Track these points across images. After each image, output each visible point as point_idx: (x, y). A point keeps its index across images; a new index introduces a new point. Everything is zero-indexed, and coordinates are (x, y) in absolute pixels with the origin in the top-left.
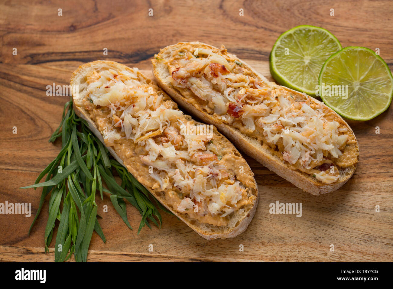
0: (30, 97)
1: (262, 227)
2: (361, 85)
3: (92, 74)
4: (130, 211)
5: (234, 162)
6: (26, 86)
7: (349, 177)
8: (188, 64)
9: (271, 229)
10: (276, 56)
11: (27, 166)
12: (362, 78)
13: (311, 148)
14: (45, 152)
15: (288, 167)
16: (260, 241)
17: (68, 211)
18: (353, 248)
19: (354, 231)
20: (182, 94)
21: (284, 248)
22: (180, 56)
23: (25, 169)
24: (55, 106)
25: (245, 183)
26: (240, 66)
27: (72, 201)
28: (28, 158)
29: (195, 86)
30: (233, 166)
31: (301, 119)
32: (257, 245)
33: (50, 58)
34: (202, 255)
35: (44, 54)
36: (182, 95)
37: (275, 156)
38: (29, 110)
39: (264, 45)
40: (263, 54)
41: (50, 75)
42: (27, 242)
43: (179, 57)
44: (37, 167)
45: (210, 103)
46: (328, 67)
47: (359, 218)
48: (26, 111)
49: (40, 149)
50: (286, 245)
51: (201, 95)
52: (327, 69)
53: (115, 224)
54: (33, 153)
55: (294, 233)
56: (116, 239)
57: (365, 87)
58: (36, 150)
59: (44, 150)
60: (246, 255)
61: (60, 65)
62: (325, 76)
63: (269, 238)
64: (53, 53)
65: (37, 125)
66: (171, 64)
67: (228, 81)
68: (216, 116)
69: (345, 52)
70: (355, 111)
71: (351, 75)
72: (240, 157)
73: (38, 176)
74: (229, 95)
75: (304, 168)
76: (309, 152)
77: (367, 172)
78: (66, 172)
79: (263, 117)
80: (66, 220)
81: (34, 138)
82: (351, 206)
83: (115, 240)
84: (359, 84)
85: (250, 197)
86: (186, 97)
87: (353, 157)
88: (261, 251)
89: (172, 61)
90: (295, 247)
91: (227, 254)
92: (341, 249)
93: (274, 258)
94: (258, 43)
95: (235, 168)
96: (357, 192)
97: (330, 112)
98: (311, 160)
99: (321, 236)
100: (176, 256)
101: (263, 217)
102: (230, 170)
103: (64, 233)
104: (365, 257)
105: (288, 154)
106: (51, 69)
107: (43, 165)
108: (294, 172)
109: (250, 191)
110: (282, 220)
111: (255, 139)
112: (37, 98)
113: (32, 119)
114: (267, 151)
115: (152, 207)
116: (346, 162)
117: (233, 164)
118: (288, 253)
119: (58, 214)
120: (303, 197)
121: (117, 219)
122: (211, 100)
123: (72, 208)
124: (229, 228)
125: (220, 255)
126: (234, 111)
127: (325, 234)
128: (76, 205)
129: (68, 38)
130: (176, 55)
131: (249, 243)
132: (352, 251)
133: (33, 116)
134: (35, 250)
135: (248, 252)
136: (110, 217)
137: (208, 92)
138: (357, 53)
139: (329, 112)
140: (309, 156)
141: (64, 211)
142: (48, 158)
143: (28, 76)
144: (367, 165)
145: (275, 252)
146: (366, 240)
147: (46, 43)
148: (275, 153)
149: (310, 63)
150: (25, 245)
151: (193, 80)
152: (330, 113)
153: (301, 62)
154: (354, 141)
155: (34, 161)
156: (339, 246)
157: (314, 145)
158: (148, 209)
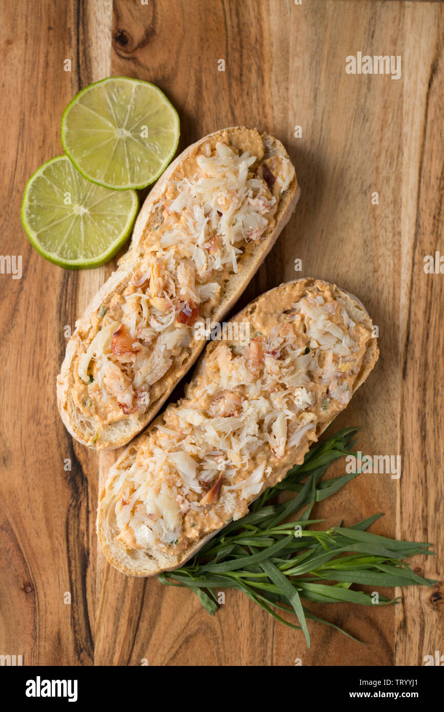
0: (150, 647)
1: (350, 273)
2: (120, 126)
3: (122, 543)
4: (333, 474)
5: (266, 314)
6: (130, 656)
7: (278, 143)
8: (108, 389)
9: (352, 259)
10: (76, 258)
11: (265, 641)
12: (110, 125)
13: (244, 196)
14: (242, 614)
15: (271, 232)
16: (371, 275)
17: (336, 572)
18: (376, 137)
19: (350, 136)
20: (158, 397)
21: (381, 240)
22: (91, 405)
23: (270, 645)
24: (165, 605)
25: (297, 296)
26: (108, 309)
27: (324, 567)
28: (252, 641)
29: (149, 378)
30: (272, 315)
31: (199, 213)
32: (377, 279)
33: (82, 622)
34: (397, 360)
35: (75, 632)
36: (159, 399)
37: (254, 253)
38: (172, 647)
39: (50, 279)
40: (68, 281)
41: (112, 618)
42: (388, 630)
43: (93, 406)
44: (267, 626)
45: (175, 353)
46: (97, 177)
47: (330, 130)
48: (174, 651)
49: (237, 623)
50: (376, 237)
51: (164, 367)
52: (100, 178)
53: (354, 496)
54: (244, 633)
55: (357, 225)
56: (376, 493)
57: (124, 120)
58: (239, 629)
59: (237, 616)
60: (394, 295)
61: (94, 603)
62: (112, 181)
63: (367, 262)
64: (73, 617)
65: (198, 630)
66: (105, 418)
67: (140, 325)
68: (194, 344)
69: (70, 150)
70: (165, 135)
71: (107, 141)
72: (257, 305)
73: (281, 622)
74: (162, 324)
75: (272, 208)
76: (250, 200)
77: (258, 118)
78: (279, 579)
79: (196, 271)
80: (351, 573)
81: (219, 634)
82: (312, 142)
83: (379, 494)
84: (119, 130)
85: (320, 289)
86: (163, 392)
87: (250, 136)
88: (387, 273)
89: (100, 417)
90: (378, 224)
91: (394, 324)
92: (379, 155)
93: (396, 253)
94: (47, 288)
95: (275, 312)
96: (289, 134)
97: (179, 169)
98: (262, 197)
99: (360, 184)
100: (400, 399)
101: (334, 273)
102: (279, 321)
103: (373, 575)
104: (389, 121)
105: (254, 231)
106: (100, 617)
107: (263, 615)
108: (278, 224)
109: (310, 288)
110: (337, 243)
111: (227, 284)
112: (151, 636)
113: (187, 641)
114: (246, 264)
115: (333, 442)
116: (257, 147)
117: (269, 316)
118: (388, 234)
119: (340, 587)
120: (301, 213)
121: (346, 493)
122: (170, 351)
123: (333, 567)
124: (365, 320)
125: (395, 334)
126: (189, 315)
127: (356, 179)
128: (331, 560)
129: (45, 594)
130: (89, 411)
131: (375, 291)
132: (381, 140)
133: (181, 640)
134: (399, 616)
135: (389, 293)
136: (343, 504)
137: (159, 357)
138: (72, 132)
139: (180, 172)
140: (256, 199)
141: (337, 579)
142: (251, 609)
143: (113, 654)
144: (245, 118)
145: (387, 253)
146: (364, 119)
147: (56, 629)
148: (249, 252)
149: (85, 206)
150: (393, 632)
151: (138, 380)
152: (181, 170)
153: (84, 219)
154: (224, 134)
155: (257, 631)
156: (375, 159)
157: (240, 192)
158: (335, 449)
